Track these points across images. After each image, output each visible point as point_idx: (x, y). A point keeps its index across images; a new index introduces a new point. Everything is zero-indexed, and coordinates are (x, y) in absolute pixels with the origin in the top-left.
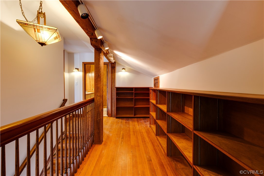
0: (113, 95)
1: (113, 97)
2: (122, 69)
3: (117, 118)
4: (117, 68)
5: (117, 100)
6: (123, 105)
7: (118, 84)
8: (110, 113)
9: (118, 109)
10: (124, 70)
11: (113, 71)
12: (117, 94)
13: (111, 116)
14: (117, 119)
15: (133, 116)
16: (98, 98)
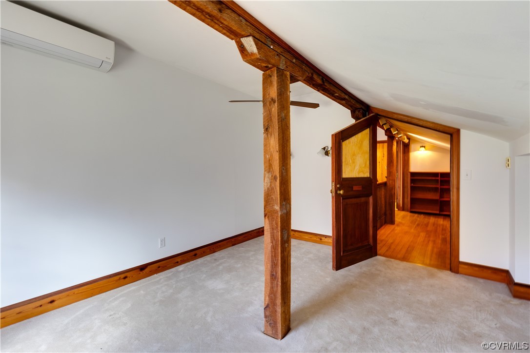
0: (405, 182)
1: (406, 184)
2: (421, 147)
3: (411, 212)
4: (412, 146)
5: (412, 188)
6: (420, 195)
7: (413, 168)
8: (401, 206)
9: (413, 201)
10: (423, 148)
11: (406, 150)
12: (412, 181)
13: (403, 210)
14: (411, 214)
15: (438, 212)
16: (390, 182)
